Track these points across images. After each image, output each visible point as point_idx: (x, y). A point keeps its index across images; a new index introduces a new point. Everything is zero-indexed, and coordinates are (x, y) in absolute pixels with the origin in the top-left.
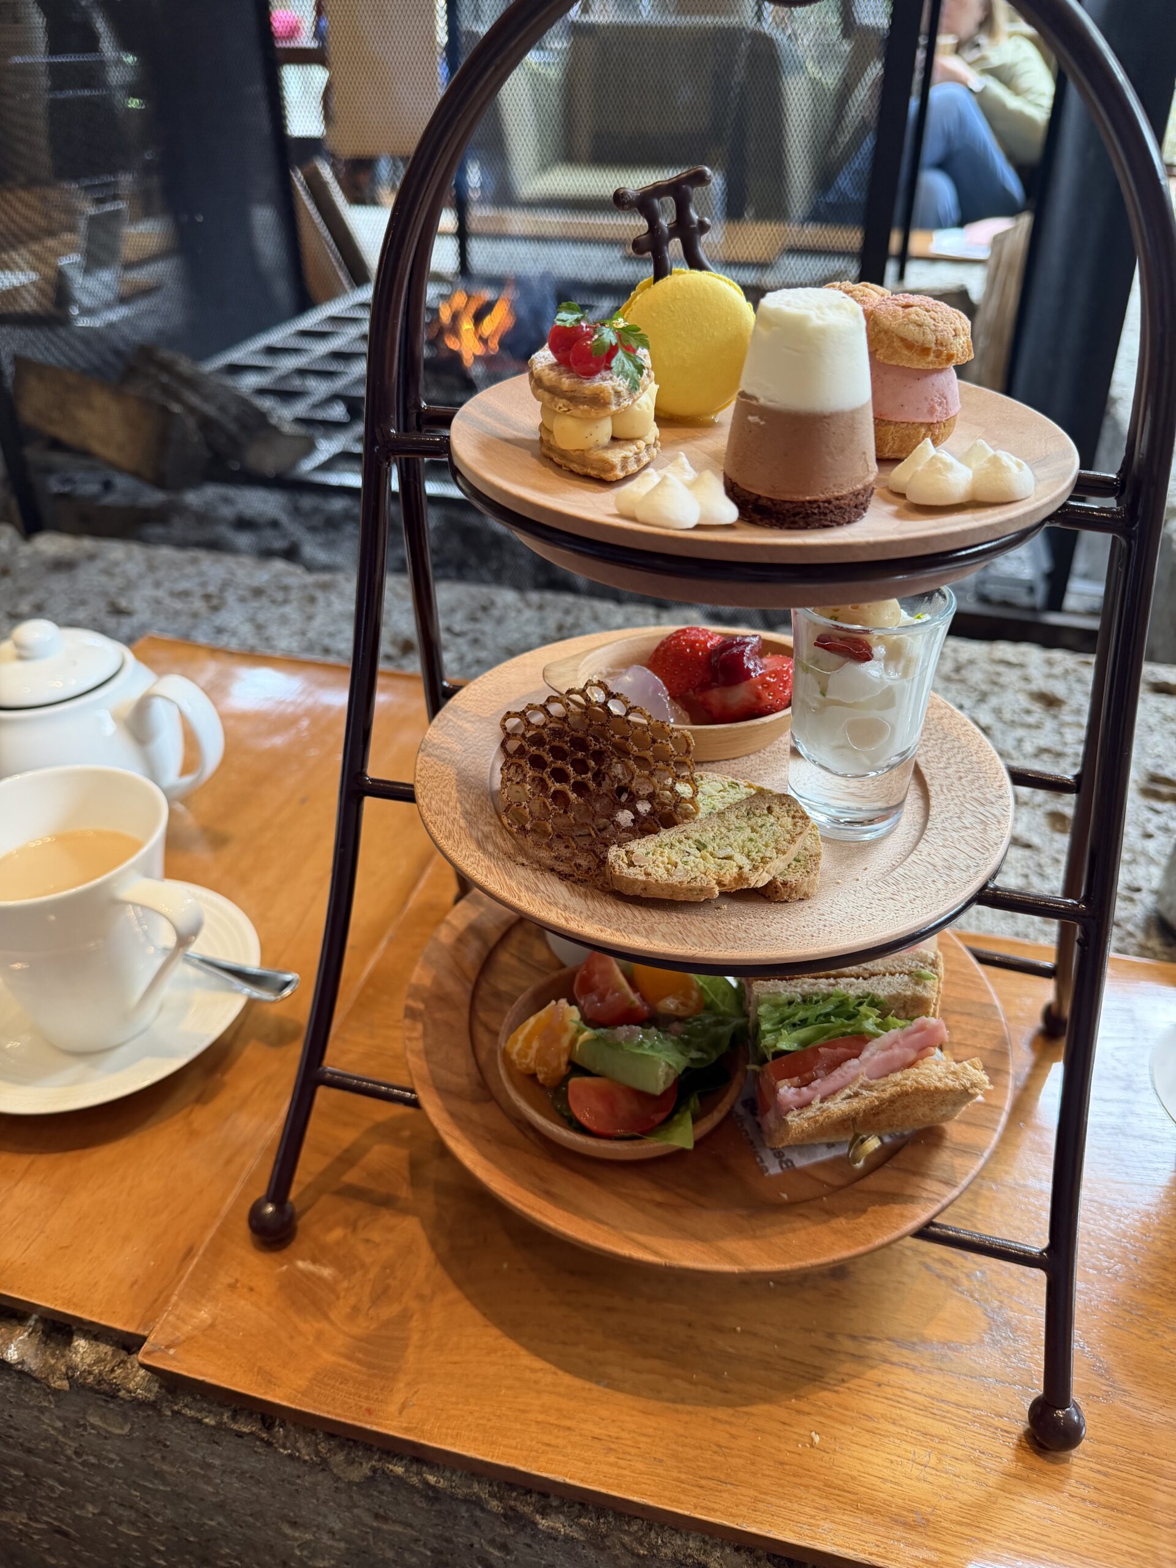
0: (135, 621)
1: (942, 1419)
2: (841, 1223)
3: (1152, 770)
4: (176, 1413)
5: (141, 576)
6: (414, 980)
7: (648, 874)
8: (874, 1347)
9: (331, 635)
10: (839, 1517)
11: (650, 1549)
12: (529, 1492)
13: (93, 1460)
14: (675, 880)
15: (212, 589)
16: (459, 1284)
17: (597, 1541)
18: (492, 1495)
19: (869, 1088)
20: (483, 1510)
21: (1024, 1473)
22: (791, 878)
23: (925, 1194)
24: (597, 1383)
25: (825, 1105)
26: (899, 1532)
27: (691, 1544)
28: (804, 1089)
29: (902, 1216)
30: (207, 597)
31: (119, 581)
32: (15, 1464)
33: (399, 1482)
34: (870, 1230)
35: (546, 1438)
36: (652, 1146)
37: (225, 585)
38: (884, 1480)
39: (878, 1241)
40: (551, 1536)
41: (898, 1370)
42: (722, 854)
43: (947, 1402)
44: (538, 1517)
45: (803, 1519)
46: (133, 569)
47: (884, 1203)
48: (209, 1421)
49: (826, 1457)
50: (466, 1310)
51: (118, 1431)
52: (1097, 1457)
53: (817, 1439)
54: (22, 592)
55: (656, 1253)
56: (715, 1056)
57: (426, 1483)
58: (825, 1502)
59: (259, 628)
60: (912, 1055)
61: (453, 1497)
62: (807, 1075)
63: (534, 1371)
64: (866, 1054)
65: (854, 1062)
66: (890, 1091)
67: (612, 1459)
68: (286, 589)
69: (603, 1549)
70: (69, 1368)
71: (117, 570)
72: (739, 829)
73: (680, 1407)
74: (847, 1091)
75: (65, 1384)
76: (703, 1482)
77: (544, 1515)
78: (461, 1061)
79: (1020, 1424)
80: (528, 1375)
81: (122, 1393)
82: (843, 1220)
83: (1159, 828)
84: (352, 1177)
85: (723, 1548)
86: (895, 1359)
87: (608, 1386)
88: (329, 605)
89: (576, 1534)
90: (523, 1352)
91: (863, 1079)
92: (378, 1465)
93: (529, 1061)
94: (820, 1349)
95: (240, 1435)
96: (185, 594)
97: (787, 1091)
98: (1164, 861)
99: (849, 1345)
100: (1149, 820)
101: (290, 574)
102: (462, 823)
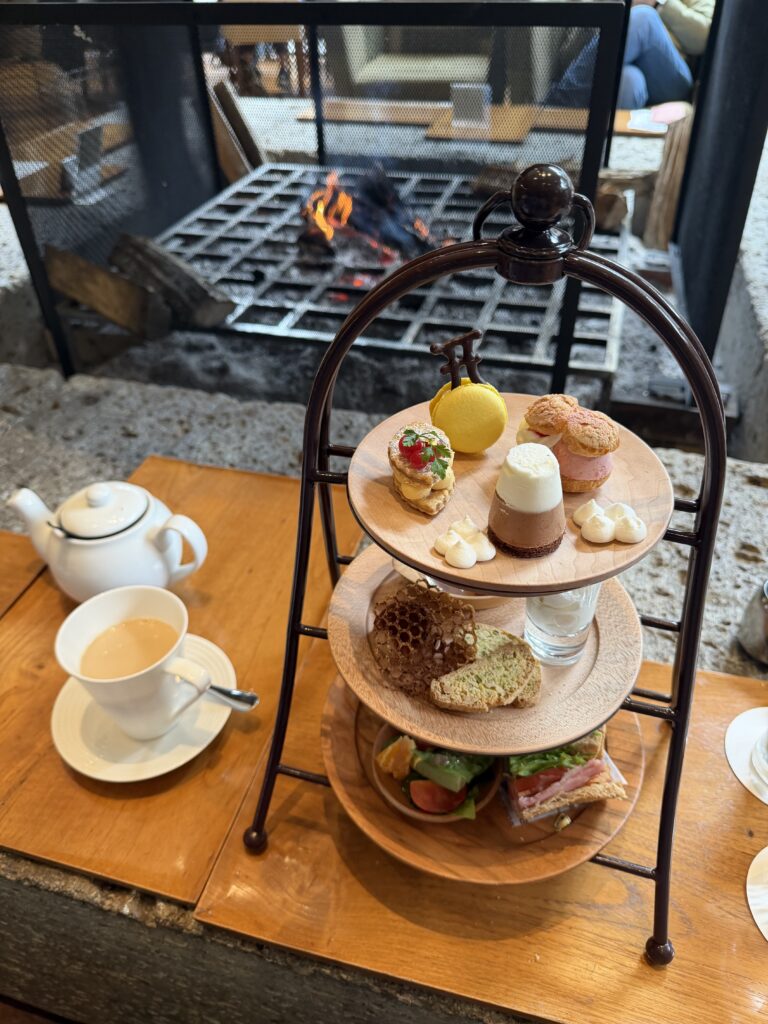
0: (139, 441)
1: (602, 947)
2: (550, 856)
3: (743, 540)
4: (212, 942)
5: (139, 407)
6: (325, 712)
7: (452, 699)
8: (569, 907)
9: (257, 450)
10: (548, 999)
11: (454, 1011)
12: (393, 983)
13: (165, 955)
14: (466, 703)
15: (183, 417)
16: (354, 873)
17: (428, 1007)
18: (375, 984)
19: (564, 797)
20: (370, 990)
21: (642, 976)
22: (525, 697)
23: (594, 840)
24: (427, 927)
25: (544, 806)
26: (578, 1007)
27: (475, 1010)
28: (532, 798)
29: (582, 852)
30: (181, 423)
31: (126, 412)
32: (123, 954)
33: (328, 977)
34: (565, 860)
35: (401, 958)
36: (454, 817)
37: (191, 413)
38: (572, 980)
39: (569, 867)
40: (405, 1004)
41: (579, 920)
42: (489, 685)
43: (605, 938)
44: (398, 995)
45: (531, 1000)
46: (134, 402)
47: (573, 845)
48: (230, 945)
49: (542, 967)
50: (358, 888)
51: (180, 945)
52: (681, 967)
53: (538, 958)
54: (70, 420)
55: (457, 874)
56: (486, 767)
57: (341, 978)
58: (542, 991)
59: (214, 445)
60: (587, 779)
61: (355, 985)
62: (534, 789)
63: (394, 921)
64: (563, 780)
65: (557, 784)
66: (575, 798)
67: (435, 969)
68: (227, 415)
69: (431, 1010)
70: (157, 918)
71: (124, 403)
72: (498, 668)
73: (469, 940)
74: (554, 799)
75: (154, 925)
76: (481, 981)
77: (401, 993)
78: (352, 762)
79: (641, 951)
80: (391, 923)
81: (185, 931)
82: (551, 854)
83: (745, 581)
84: (294, 812)
85: (490, 1012)
86: (579, 914)
87: (433, 929)
88: (254, 426)
89: (417, 1003)
90: (389, 911)
91: (562, 792)
92: (317, 969)
93: (389, 768)
94: (540, 908)
95: (246, 952)
96: (168, 420)
97: (523, 800)
98: (745, 604)
99: (555, 906)
100: (738, 576)
101: (229, 404)
102: (354, 660)
